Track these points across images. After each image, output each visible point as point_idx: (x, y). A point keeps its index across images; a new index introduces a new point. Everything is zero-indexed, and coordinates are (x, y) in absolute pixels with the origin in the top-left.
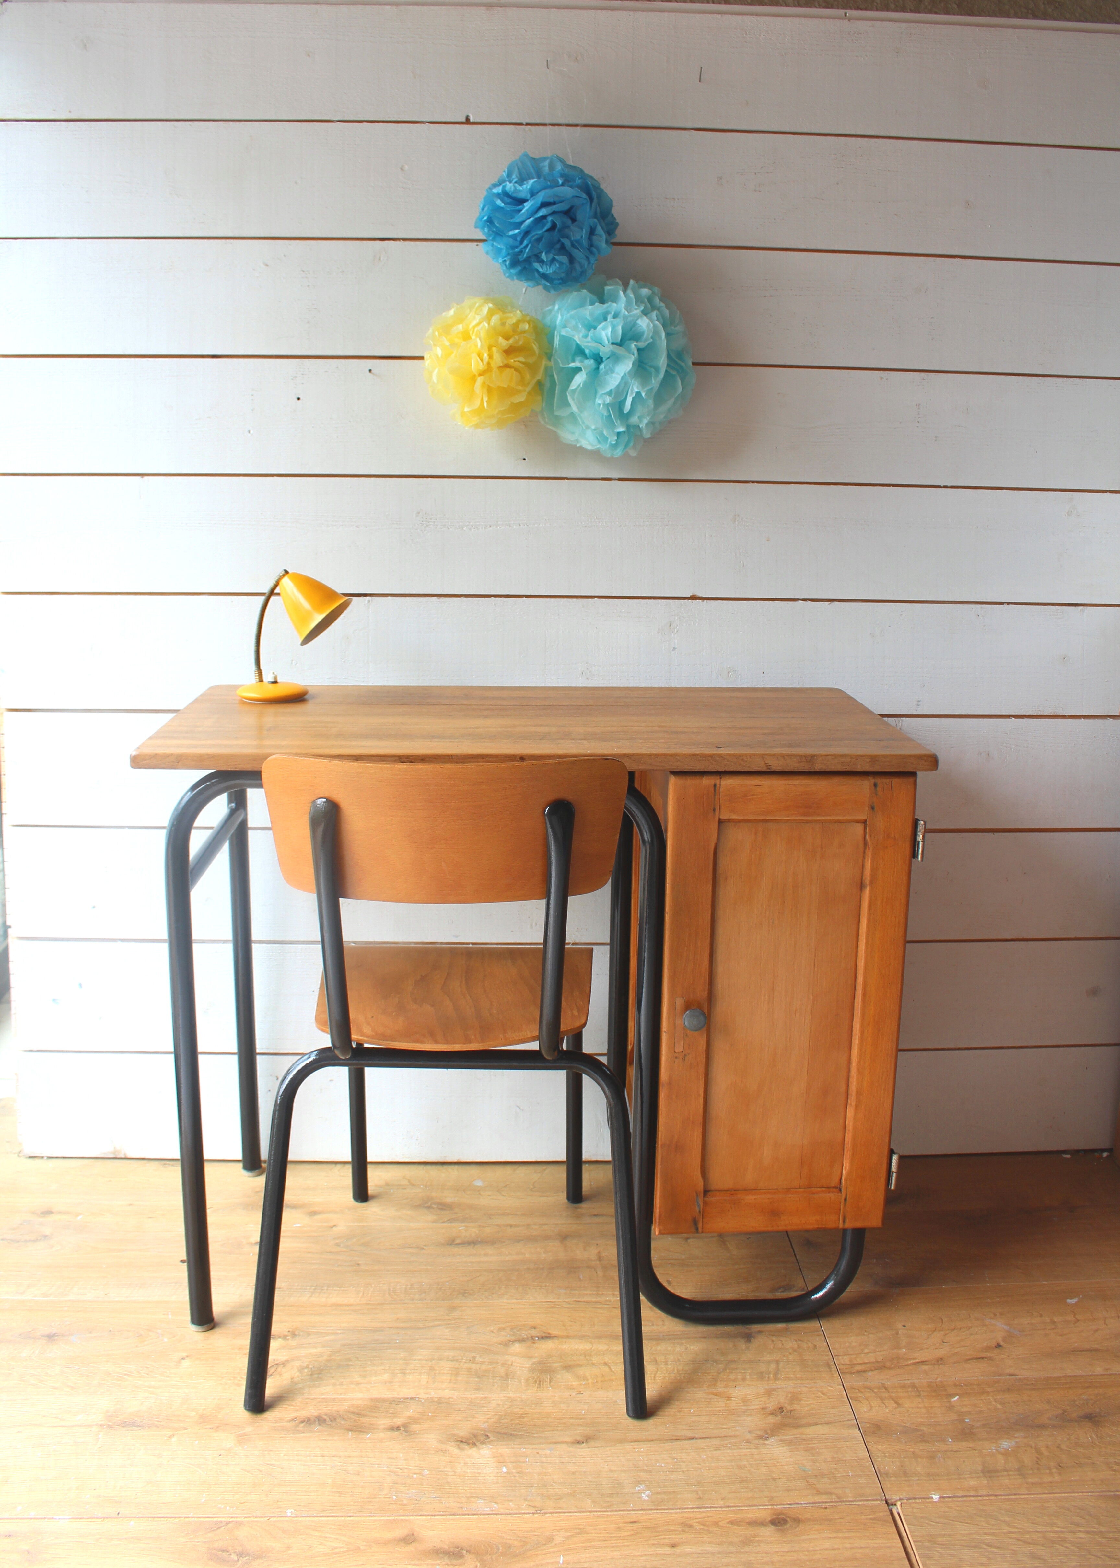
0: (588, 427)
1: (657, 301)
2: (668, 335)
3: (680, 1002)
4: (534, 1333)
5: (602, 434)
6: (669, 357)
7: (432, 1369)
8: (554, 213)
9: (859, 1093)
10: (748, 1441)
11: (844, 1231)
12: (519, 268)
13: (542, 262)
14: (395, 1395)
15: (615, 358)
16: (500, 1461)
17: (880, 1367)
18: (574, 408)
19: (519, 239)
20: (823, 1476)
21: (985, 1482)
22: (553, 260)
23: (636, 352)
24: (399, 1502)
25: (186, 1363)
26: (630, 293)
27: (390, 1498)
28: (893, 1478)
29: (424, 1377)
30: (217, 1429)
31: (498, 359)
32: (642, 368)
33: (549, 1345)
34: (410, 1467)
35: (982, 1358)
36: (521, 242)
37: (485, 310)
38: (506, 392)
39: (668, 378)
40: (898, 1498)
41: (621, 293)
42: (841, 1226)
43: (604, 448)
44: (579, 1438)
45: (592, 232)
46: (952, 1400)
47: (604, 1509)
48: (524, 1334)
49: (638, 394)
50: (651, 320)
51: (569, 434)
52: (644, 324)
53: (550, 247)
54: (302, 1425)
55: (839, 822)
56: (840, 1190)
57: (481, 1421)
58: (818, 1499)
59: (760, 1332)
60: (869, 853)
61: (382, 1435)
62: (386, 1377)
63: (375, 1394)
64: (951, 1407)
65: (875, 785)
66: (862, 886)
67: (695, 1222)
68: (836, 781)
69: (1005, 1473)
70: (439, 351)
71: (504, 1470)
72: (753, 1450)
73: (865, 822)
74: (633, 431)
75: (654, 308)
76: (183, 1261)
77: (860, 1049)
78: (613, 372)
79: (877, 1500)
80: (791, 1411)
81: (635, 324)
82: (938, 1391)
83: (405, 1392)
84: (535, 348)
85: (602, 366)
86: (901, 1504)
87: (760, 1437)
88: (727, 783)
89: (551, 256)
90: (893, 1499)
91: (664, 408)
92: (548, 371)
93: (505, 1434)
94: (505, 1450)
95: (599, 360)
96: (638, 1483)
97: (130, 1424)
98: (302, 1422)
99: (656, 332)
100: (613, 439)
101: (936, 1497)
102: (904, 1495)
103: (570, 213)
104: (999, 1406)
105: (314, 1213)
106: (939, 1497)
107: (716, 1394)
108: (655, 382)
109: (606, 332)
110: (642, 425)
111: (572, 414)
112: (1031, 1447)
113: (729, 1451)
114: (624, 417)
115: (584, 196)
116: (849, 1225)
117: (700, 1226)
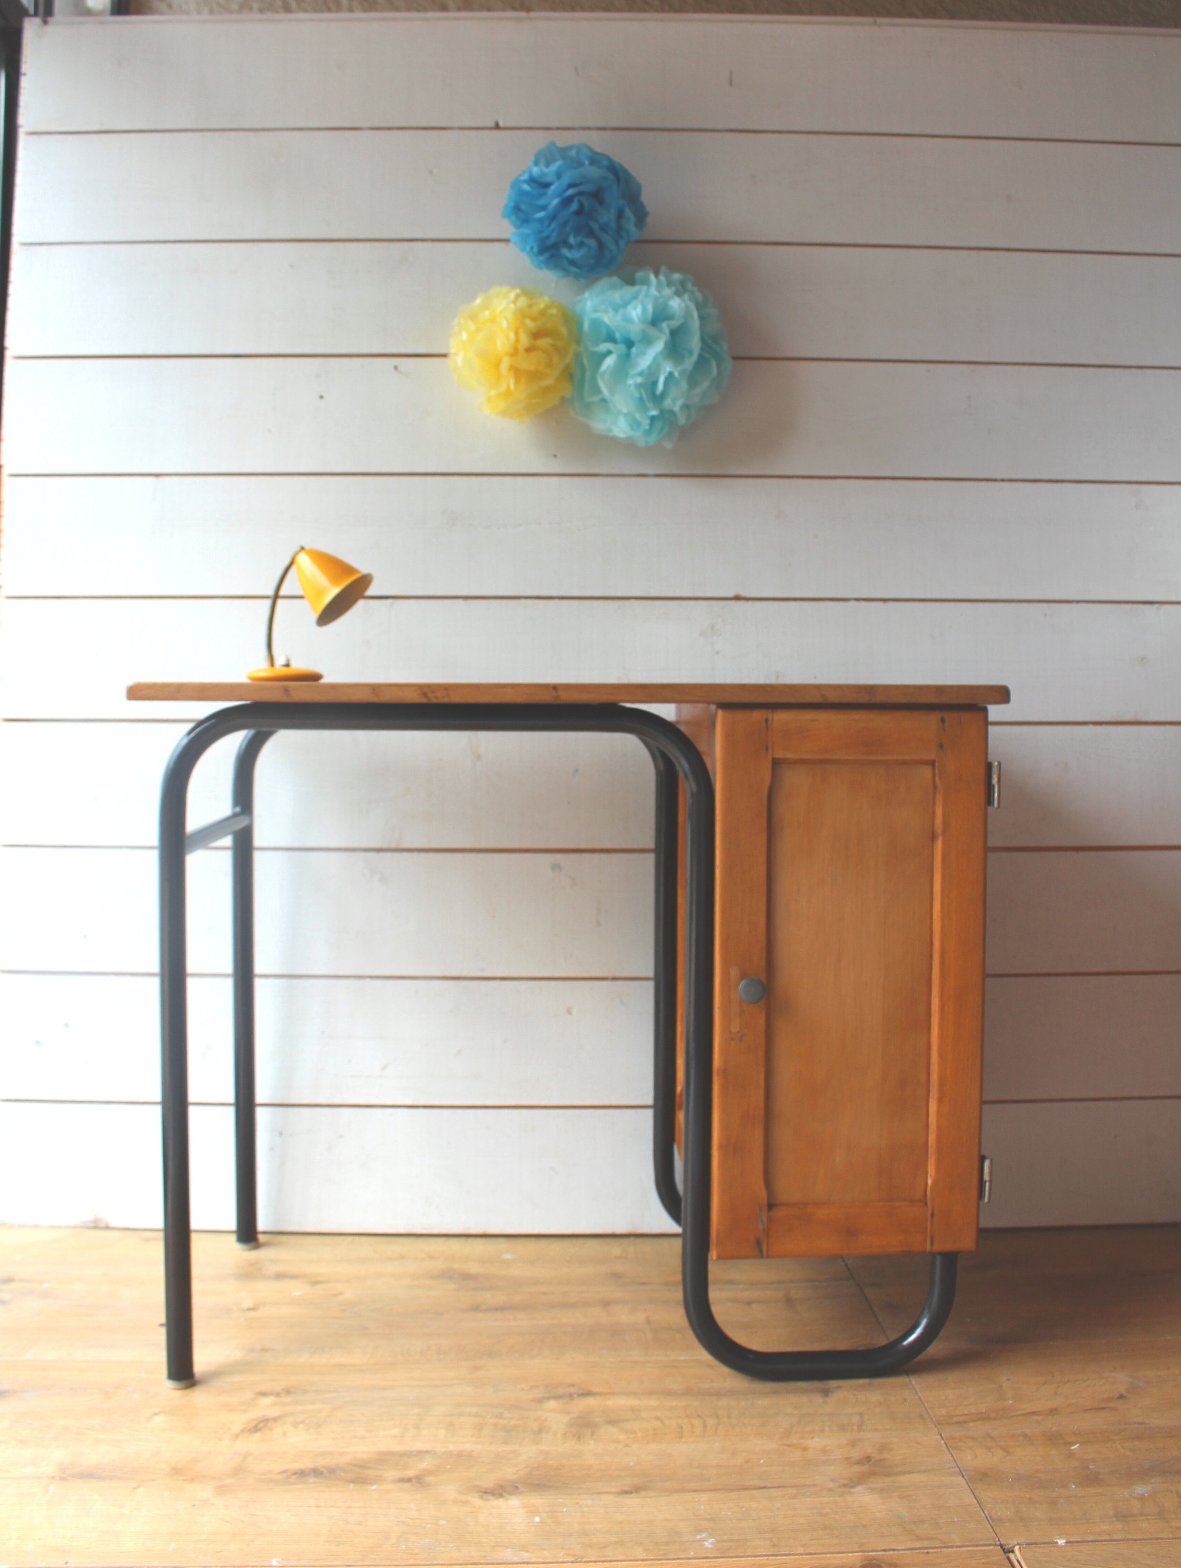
0: (620, 413)
1: (689, 286)
2: (702, 318)
3: (734, 972)
4: (572, 1390)
5: (634, 420)
6: (703, 340)
7: (451, 1424)
8: (580, 193)
9: (942, 1083)
10: (831, 1490)
11: (933, 1255)
12: (547, 255)
13: (570, 247)
14: (407, 1448)
15: (647, 341)
16: (533, 1511)
17: (984, 1417)
18: (606, 392)
19: (546, 224)
20: (922, 1522)
21: (1119, 1526)
22: (581, 245)
23: (667, 332)
24: (408, 1552)
25: (159, 1419)
26: (662, 278)
27: (397, 1547)
28: (1007, 1524)
29: (442, 1432)
30: (192, 1480)
31: (525, 341)
32: (674, 350)
33: (591, 1401)
34: (424, 1517)
35: (1104, 1408)
36: (549, 226)
37: (512, 295)
38: (534, 376)
39: (702, 361)
40: (1016, 1543)
41: (652, 277)
42: (928, 1248)
43: (637, 435)
44: (626, 1489)
45: (620, 215)
46: (1072, 1448)
47: (659, 1557)
48: (560, 1391)
49: (671, 374)
50: (683, 301)
51: (600, 424)
52: (676, 304)
53: (577, 231)
54: (294, 1477)
55: (904, 763)
56: (926, 1204)
57: (509, 1473)
58: (918, 1544)
59: (839, 1387)
60: (939, 799)
61: (390, 1486)
62: (396, 1431)
63: (384, 1446)
64: (1072, 1455)
65: (943, 720)
66: (933, 837)
67: (759, 1243)
68: (899, 715)
69: (1143, 1518)
70: (465, 336)
71: (537, 1519)
72: (837, 1498)
73: (932, 763)
74: (666, 416)
75: (685, 290)
76: (162, 1325)
77: (941, 1029)
78: (644, 354)
79: (990, 1545)
80: (881, 1460)
81: (665, 306)
82: (1054, 1439)
83: (419, 1446)
84: (564, 330)
85: (634, 350)
86: (1020, 1548)
87: (845, 1486)
88: (780, 717)
89: (579, 239)
90: (1009, 1544)
91: (698, 390)
92: (577, 356)
93: (538, 1485)
94: (538, 1500)
95: (630, 344)
96: (699, 1531)
97: (90, 1475)
98: (295, 1474)
99: (688, 313)
100: (646, 423)
101: (1061, 1542)
102: (1022, 1540)
103: (597, 195)
104: (1128, 1453)
105: (318, 1282)
106: (1065, 1541)
107: (790, 1445)
108: (689, 363)
109: (635, 312)
110: (676, 409)
111: (604, 400)
112: (1172, 1492)
113: (808, 1499)
114: (658, 400)
115: (611, 176)
116: (938, 1247)
117: (764, 1248)
